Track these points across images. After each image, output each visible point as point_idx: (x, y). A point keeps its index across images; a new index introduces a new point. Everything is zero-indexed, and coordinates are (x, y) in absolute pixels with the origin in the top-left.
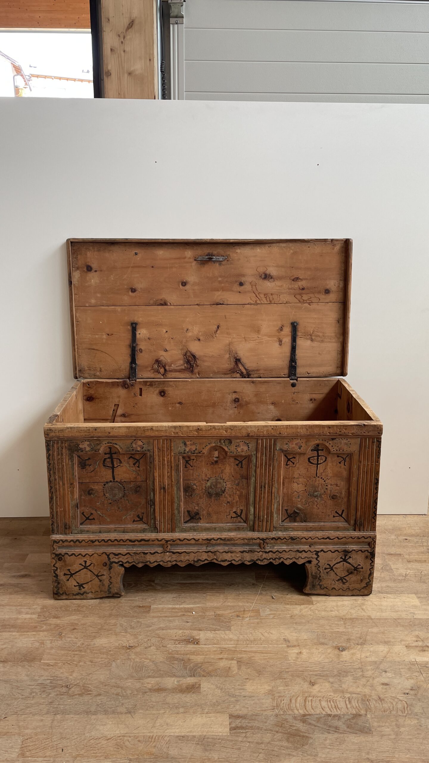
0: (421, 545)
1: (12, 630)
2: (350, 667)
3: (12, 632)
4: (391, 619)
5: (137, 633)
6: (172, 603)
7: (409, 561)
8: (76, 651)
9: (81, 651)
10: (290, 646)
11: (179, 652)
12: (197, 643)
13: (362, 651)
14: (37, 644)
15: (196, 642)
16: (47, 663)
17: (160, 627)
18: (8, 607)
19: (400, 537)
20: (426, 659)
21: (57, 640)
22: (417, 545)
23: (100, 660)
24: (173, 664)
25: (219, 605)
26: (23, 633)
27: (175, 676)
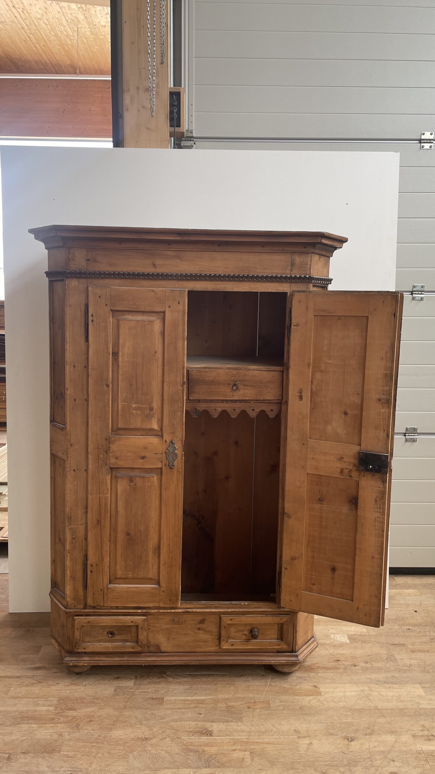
0: (424, 634)
1: (30, 721)
2: (359, 757)
3: (31, 724)
4: (397, 709)
5: (152, 724)
6: (184, 695)
7: (413, 652)
8: (94, 743)
9: (98, 743)
10: (301, 737)
11: (194, 744)
12: (210, 735)
13: (370, 741)
14: (56, 736)
15: (209, 733)
16: (67, 755)
17: (174, 719)
18: (26, 699)
19: (403, 627)
20: (432, 748)
21: (75, 732)
22: (420, 634)
23: (117, 751)
24: (188, 755)
25: (231, 696)
26: (41, 726)
27: (190, 767)
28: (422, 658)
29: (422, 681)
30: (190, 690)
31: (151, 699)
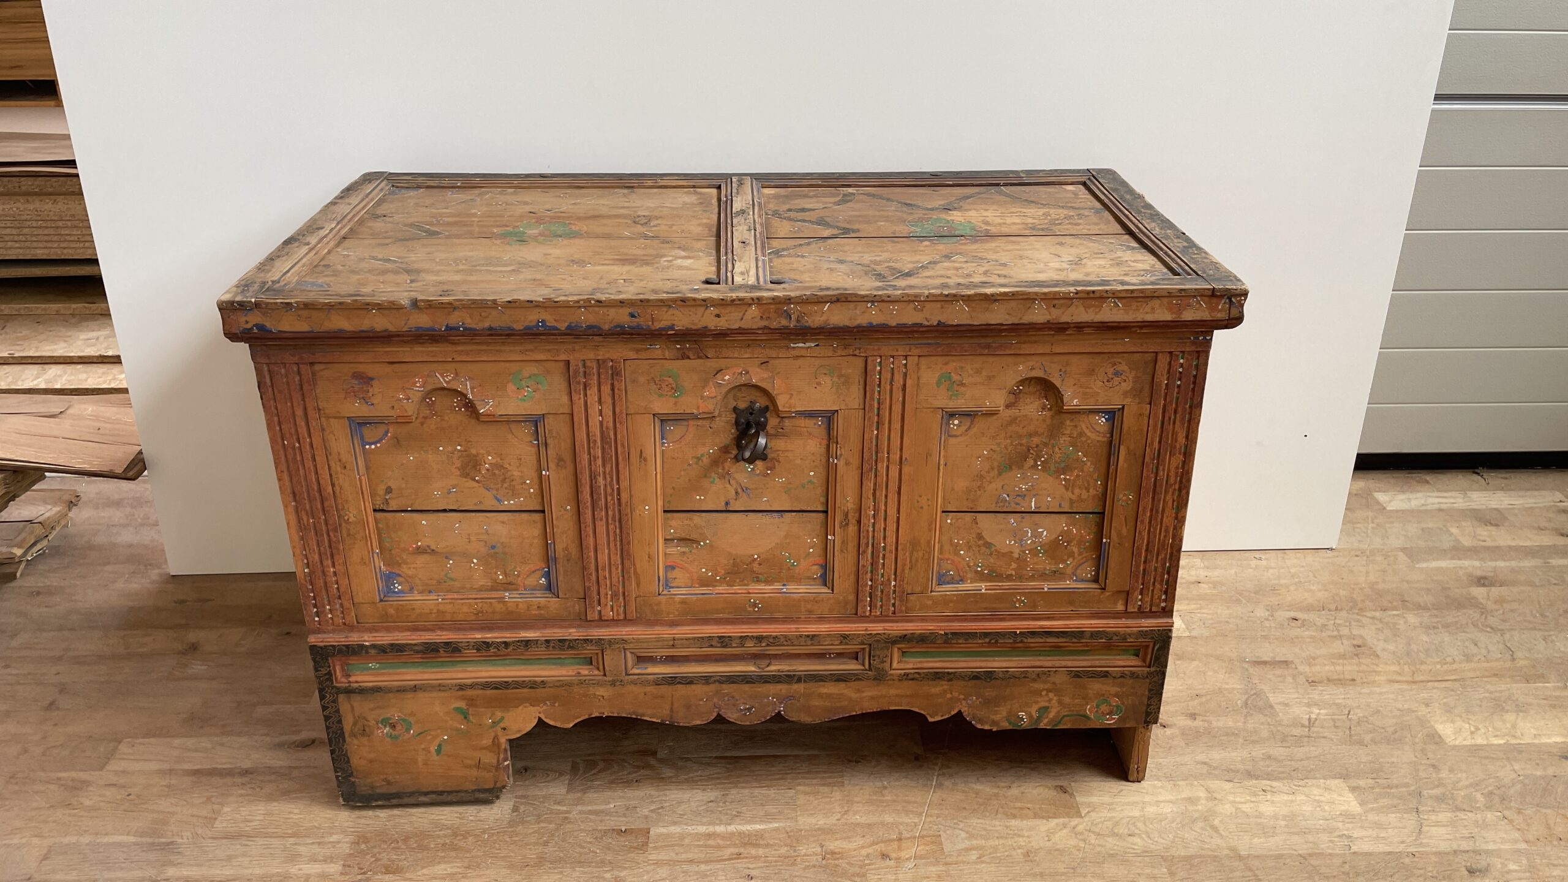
28: (1337, 701)
29: (1347, 769)
30: (721, 804)
31: (615, 835)
